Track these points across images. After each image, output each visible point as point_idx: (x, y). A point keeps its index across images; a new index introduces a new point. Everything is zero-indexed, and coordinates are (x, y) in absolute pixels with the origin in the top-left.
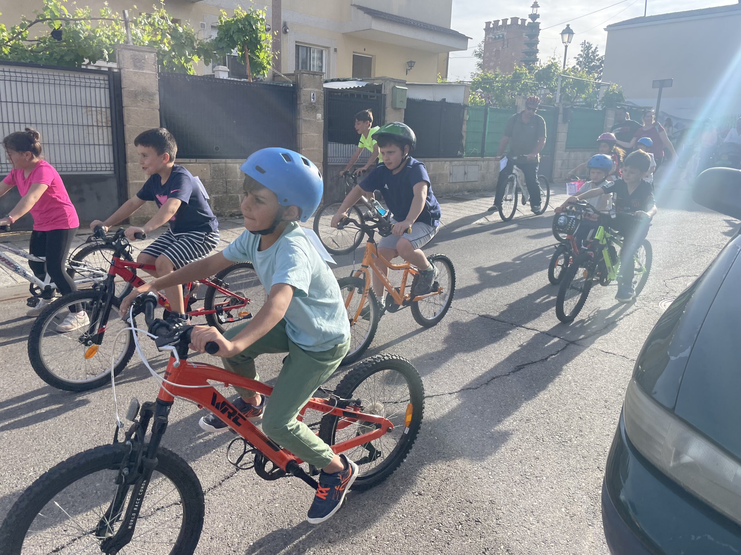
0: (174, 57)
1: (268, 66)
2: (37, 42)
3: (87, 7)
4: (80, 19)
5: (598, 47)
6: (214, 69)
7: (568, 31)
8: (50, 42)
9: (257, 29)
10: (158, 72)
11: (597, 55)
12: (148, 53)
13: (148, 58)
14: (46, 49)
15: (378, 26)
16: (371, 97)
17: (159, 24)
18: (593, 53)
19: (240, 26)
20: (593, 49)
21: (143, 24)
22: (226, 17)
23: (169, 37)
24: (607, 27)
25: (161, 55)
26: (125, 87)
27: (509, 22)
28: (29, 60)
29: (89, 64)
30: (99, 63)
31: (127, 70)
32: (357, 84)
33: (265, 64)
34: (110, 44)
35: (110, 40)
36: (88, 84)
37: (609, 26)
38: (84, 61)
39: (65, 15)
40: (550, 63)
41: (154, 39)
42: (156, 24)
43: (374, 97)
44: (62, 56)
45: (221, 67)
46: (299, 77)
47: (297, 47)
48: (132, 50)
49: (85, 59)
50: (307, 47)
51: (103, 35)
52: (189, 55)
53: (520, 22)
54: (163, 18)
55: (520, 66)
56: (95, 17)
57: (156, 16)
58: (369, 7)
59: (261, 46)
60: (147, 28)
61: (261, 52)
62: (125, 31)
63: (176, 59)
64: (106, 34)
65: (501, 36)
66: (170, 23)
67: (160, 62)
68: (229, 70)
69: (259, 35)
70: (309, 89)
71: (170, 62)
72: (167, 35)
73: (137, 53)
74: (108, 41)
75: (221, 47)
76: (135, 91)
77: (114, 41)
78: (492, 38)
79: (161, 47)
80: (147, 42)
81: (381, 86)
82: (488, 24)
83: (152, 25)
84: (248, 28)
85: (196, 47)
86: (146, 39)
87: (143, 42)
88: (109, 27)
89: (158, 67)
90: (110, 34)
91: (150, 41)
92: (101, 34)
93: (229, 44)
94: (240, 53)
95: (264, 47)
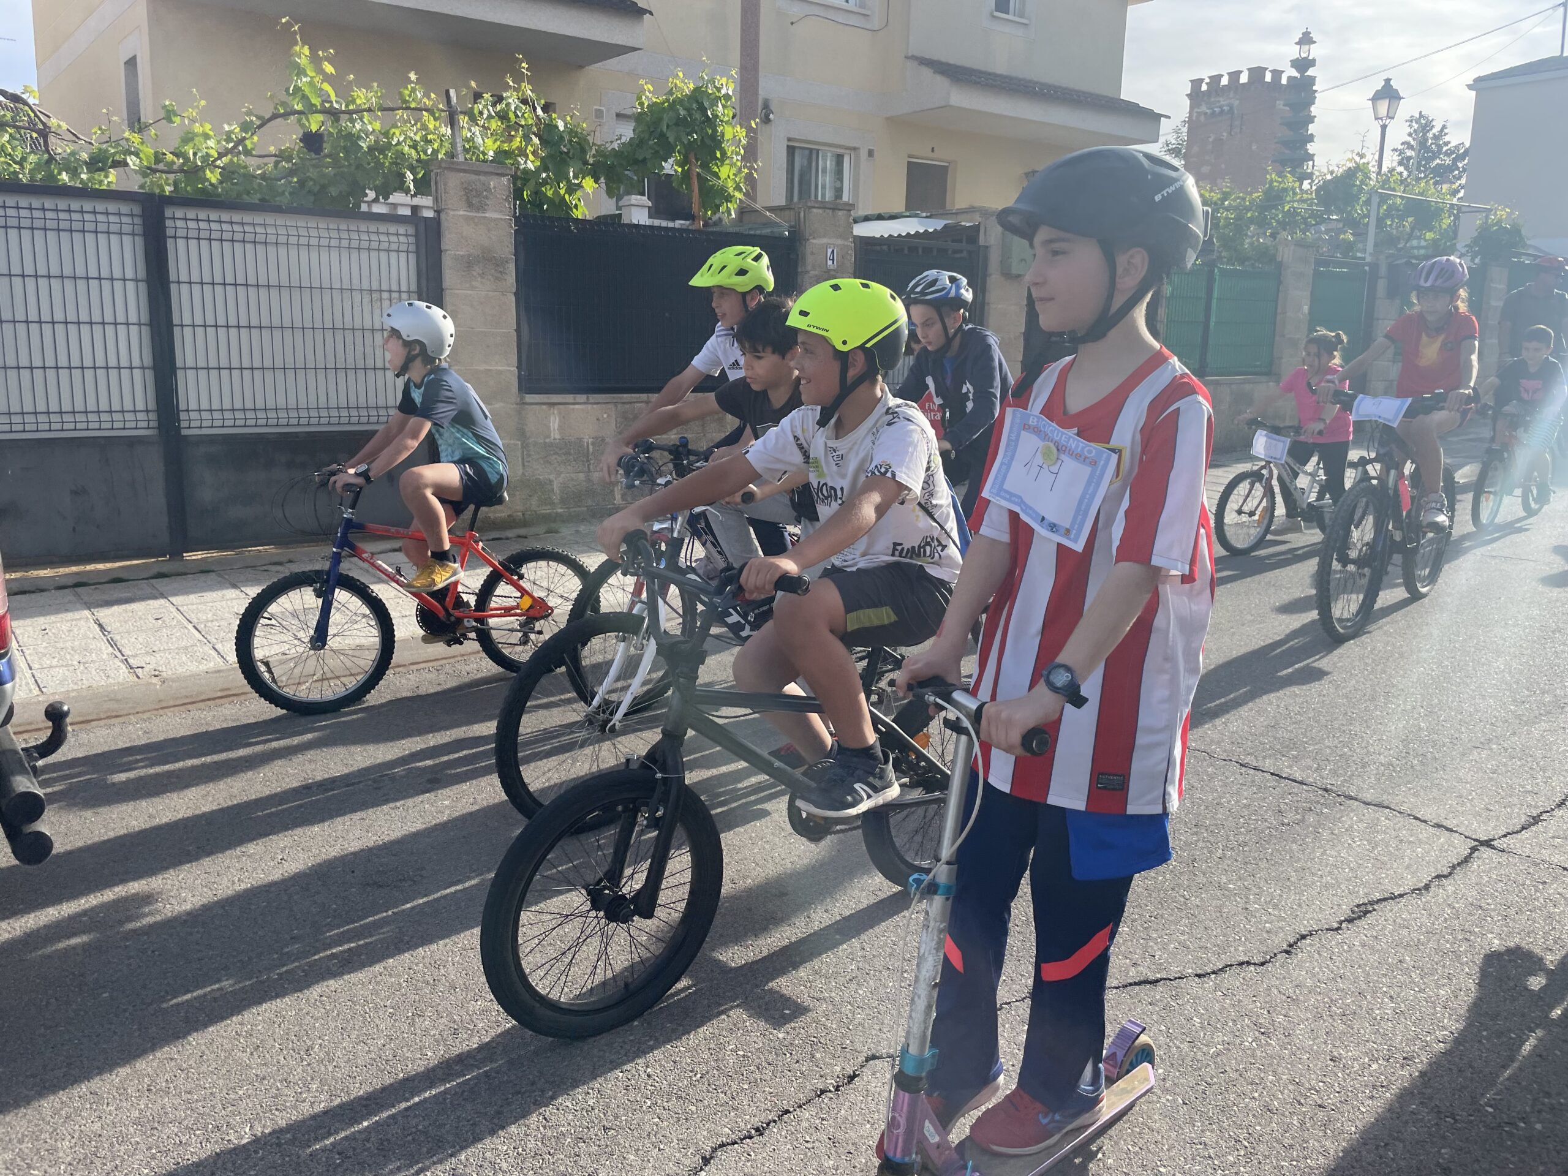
0: (545, 182)
1: (738, 195)
2: (274, 159)
3: (375, 84)
4: (359, 111)
5: (1448, 124)
6: (621, 203)
7: (1388, 94)
8: (300, 158)
9: (716, 116)
10: (514, 216)
11: (1446, 144)
12: (495, 178)
13: (495, 187)
14: (291, 173)
15: (963, 99)
16: (955, 252)
17: (517, 116)
18: (1436, 137)
19: (682, 112)
20: (1435, 131)
21: (485, 116)
22: (650, 95)
23: (536, 140)
24: (1476, 80)
25: (521, 179)
26: (447, 247)
27: (1244, 79)
28: (258, 196)
29: (376, 200)
30: (397, 197)
31: (452, 213)
32: (920, 224)
33: (731, 190)
34: (419, 161)
35: (418, 152)
36: (374, 245)
37: (1479, 80)
38: (366, 195)
39: (331, 102)
40: (1350, 165)
41: (506, 147)
42: (511, 116)
43: (961, 251)
44: (323, 187)
45: (635, 199)
46: (802, 215)
47: (791, 150)
48: (465, 171)
49: (367, 191)
50: (811, 150)
51: (404, 140)
52: (576, 177)
53: (1268, 78)
54: (525, 102)
55: (1280, 174)
56: (391, 105)
57: (512, 99)
58: (943, 60)
59: (724, 153)
60: (495, 124)
61: (722, 165)
62: (449, 131)
63: (548, 187)
64: (411, 138)
65: (1226, 108)
66: (539, 112)
67: (518, 194)
68: (650, 204)
69: (720, 129)
70: (824, 241)
71: (537, 193)
72: (533, 137)
73: (473, 177)
74: (413, 152)
75: (640, 158)
76: (469, 256)
77: (425, 153)
78: (1205, 114)
79: (519, 163)
80: (491, 153)
81: (976, 229)
82: (1196, 83)
83: (503, 116)
84: (698, 116)
85: (591, 161)
86: (490, 147)
87: (484, 154)
88: (416, 124)
89: (515, 205)
90: (418, 138)
91: (499, 153)
92: (401, 139)
93: (657, 152)
94: (680, 170)
95: (729, 154)
